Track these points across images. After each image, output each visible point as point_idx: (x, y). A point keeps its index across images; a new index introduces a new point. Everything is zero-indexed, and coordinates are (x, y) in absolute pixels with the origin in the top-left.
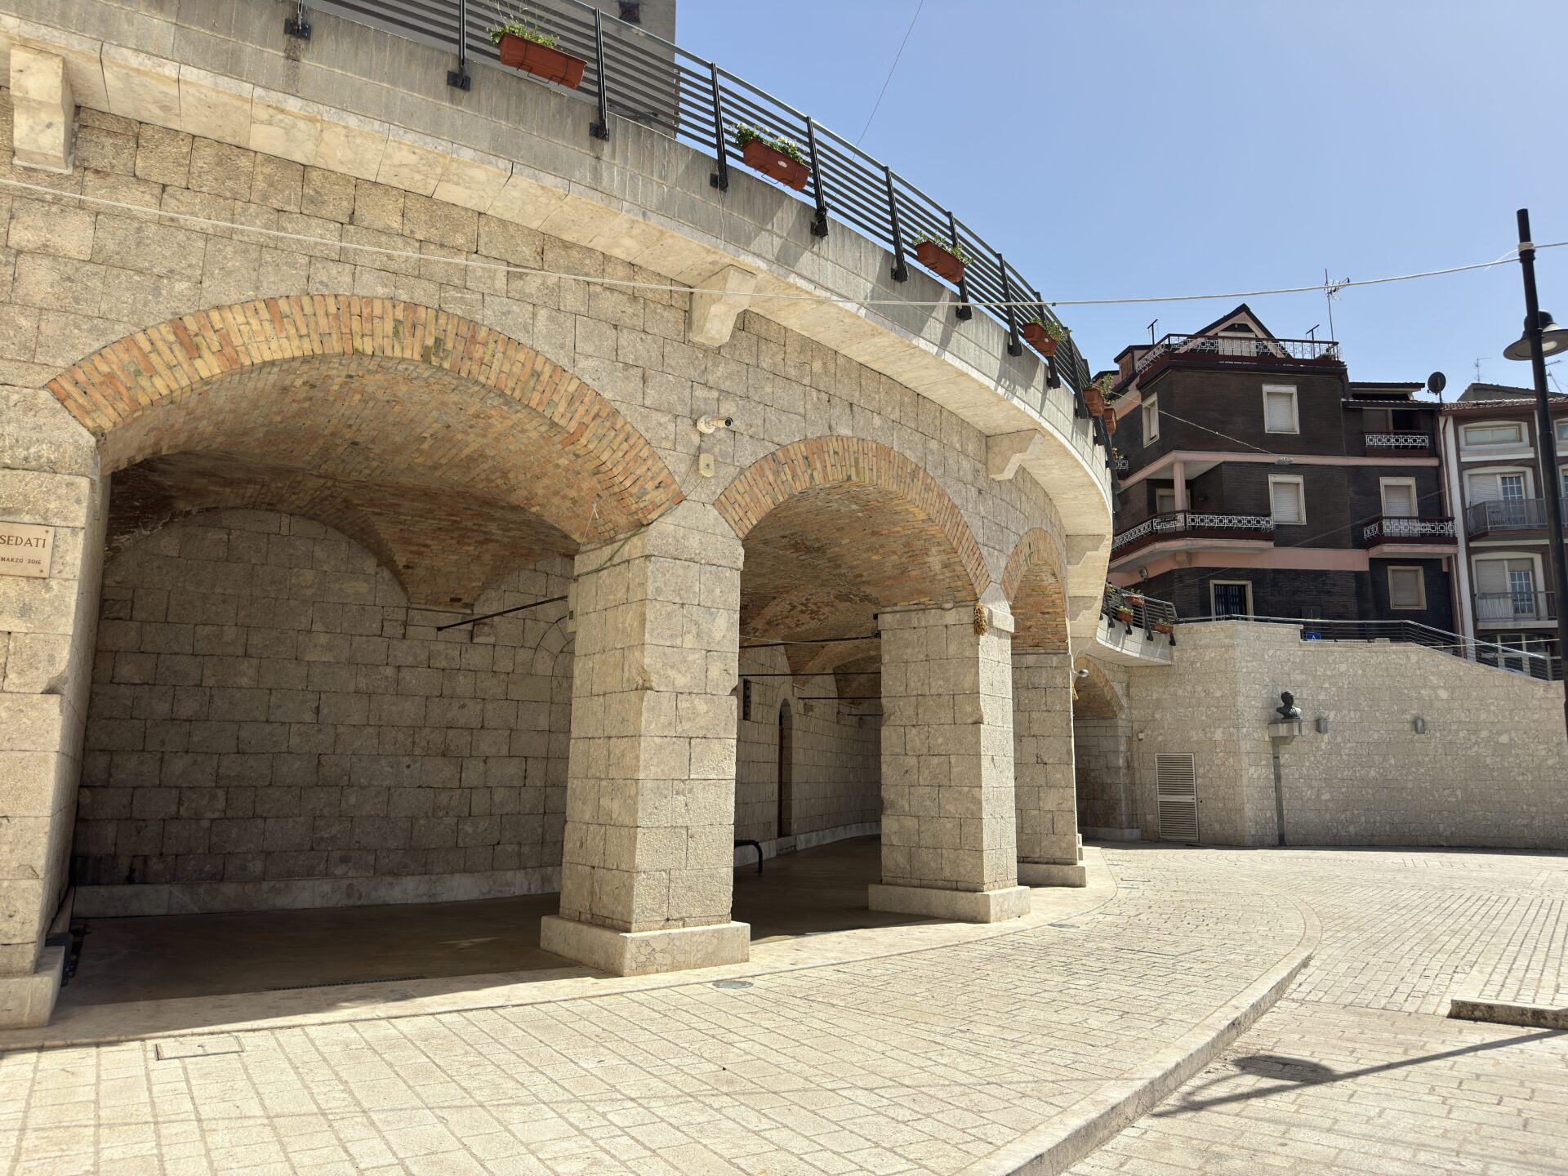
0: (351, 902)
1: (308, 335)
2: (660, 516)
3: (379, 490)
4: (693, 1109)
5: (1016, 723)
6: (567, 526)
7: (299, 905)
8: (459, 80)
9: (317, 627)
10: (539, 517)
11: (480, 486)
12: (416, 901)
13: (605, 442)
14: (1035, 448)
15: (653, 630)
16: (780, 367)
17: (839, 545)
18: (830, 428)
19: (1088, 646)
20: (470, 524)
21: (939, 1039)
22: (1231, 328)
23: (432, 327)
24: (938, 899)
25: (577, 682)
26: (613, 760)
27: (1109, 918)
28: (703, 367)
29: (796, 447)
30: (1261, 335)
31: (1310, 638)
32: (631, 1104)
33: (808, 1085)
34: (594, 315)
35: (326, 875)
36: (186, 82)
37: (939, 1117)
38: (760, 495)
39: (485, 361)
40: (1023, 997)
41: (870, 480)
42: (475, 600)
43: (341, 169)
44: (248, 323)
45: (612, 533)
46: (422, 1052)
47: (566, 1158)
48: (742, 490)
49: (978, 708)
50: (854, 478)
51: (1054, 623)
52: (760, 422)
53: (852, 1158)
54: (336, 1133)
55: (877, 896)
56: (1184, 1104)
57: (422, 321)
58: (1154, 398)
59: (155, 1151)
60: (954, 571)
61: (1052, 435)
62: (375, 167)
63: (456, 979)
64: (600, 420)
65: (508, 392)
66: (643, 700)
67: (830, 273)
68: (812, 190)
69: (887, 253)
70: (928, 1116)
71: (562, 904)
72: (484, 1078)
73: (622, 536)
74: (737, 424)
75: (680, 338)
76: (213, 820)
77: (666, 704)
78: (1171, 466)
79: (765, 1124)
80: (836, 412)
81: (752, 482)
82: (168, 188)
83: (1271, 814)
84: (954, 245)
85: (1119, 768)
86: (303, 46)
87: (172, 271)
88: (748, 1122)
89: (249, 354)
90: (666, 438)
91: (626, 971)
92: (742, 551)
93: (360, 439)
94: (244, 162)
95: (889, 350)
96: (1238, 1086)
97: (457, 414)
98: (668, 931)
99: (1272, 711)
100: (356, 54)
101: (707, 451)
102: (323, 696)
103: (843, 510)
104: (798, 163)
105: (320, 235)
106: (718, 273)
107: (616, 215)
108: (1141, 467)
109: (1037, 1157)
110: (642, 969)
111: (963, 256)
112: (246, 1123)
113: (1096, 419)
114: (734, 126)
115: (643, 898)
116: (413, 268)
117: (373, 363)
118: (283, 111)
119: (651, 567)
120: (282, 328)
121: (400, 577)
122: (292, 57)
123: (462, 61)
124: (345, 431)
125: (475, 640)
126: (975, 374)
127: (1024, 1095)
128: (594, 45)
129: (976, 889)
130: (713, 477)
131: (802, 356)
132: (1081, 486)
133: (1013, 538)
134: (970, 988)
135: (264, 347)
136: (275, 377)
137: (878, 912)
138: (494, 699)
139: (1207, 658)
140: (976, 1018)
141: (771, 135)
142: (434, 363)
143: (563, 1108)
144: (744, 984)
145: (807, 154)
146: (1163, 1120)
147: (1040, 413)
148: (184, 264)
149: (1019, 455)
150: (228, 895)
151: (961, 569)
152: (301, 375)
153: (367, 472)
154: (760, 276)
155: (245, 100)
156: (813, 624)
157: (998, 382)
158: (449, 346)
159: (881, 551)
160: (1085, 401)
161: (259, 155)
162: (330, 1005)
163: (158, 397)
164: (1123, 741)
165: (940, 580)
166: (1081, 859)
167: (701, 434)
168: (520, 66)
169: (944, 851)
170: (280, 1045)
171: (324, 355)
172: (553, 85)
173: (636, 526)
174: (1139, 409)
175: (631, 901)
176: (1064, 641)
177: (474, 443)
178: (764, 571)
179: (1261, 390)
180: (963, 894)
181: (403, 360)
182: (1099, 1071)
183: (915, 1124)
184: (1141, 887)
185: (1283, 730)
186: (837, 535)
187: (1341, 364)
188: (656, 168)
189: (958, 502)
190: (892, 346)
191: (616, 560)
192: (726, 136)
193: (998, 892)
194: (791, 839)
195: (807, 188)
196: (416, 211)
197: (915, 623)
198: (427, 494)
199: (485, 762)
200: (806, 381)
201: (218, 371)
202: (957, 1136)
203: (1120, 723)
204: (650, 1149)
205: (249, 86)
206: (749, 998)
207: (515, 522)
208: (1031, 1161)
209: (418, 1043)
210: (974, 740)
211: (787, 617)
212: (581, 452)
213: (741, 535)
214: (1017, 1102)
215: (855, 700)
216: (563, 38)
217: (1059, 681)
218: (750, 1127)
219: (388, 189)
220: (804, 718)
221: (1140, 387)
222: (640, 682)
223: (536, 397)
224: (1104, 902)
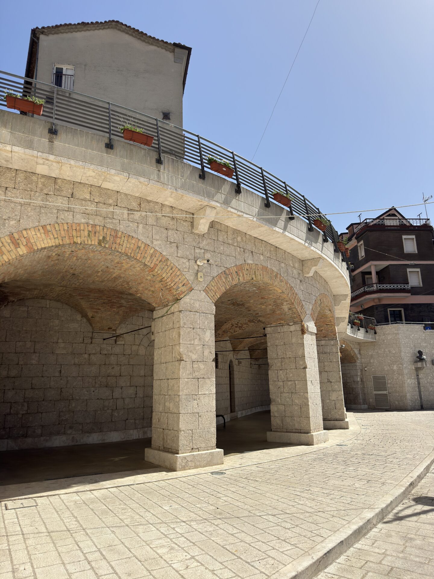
0: (73, 444)
1: (58, 238)
2: (184, 296)
3: (82, 290)
4: (208, 525)
5: (320, 367)
6: (151, 301)
7: (55, 445)
8: (109, 146)
9: (60, 341)
10: (140, 298)
11: (119, 288)
12: (98, 442)
13: (164, 270)
14: (320, 265)
15: (183, 338)
16: (226, 240)
17: (250, 303)
18: (245, 261)
19: (343, 336)
20: (115, 301)
21: (298, 493)
22: (389, 215)
23: (102, 233)
24: (294, 437)
25: (156, 358)
26: (170, 388)
27: (359, 442)
28: (198, 242)
29: (233, 268)
30: (400, 217)
31: (427, 329)
32: (184, 524)
33: (250, 514)
34: (159, 225)
35: (64, 433)
36: (14, 152)
37: (302, 526)
38: (220, 287)
39: (121, 244)
40: (329, 475)
41: (260, 279)
42: (117, 328)
43: (68, 179)
44: (36, 234)
45: (167, 303)
46: (104, 504)
47: (161, 547)
48: (213, 285)
49: (305, 363)
50: (254, 279)
51: (331, 328)
52: (219, 260)
53: (269, 544)
54: (74, 538)
55: (270, 436)
56: (395, 518)
57: (98, 231)
58: (362, 242)
59: (7, 548)
60: (293, 311)
61: (326, 259)
62: (80, 177)
63: (115, 474)
64: (162, 262)
65: (129, 254)
66: (180, 365)
67: (243, 206)
68: (235, 178)
69: (263, 198)
70: (297, 526)
71: (152, 444)
72: (127, 514)
73: (171, 304)
74: (211, 261)
75: (190, 232)
76: (23, 414)
77: (189, 366)
78: (370, 267)
79: (235, 531)
80: (247, 255)
81: (217, 282)
82: (8, 188)
83: (417, 397)
84: (287, 194)
85: (358, 382)
86: (55, 137)
87: (9, 217)
88: (228, 530)
89: (36, 245)
90: (186, 268)
91: (178, 469)
92: (214, 307)
93: (76, 273)
94: (34, 178)
95: (265, 232)
96: (415, 509)
97: (111, 262)
98: (193, 453)
99: (415, 358)
100: (73, 139)
101: (201, 272)
102: (62, 366)
103: (251, 290)
104: (230, 169)
105: (61, 202)
106: (203, 208)
107: (166, 190)
108: (359, 268)
109: (341, 542)
110: (184, 468)
111: (290, 197)
112: (40, 535)
113: (342, 253)
114: (207, 156)
115: (183, 441)
116: (95, 212)
117: (81, 246)
118: (48, 160)
119: (181, 315)
120: (48, 236)
121: (90, 321)
122: (51, 141)
123: (110, 140)
124: (70, 270)
125: (117, 343)
126: (297, 239)
127: (333, 516)
128: (156, 131)
129: (308, 432)
130: (203, 281)
131: (233, 236)
132: (338, 277)
133: (314, 298)
134: (309, 472)
135: (42, 242)
136: (46, 253)
137: (271, 442)
138: (124, 365)
139: (389, 339)
140: (311, 485)
141: (220, 159)
142: (103, 245)
143: (158, 526)
144: (222, 473)
145: (233, 165)
146: (387, 525)
147: (322, 252)
148: (13, 215)
149: (314, 267)
150: (29, 443)
151: (296, 310)
152: (55, 252)
153: (78, 284)
154: (218, 209)
155: (35, 157)
156: (240, 331)
157: (305, 241)
158: (108, 239)
159: (265, 304)
160: (338, 246)
161: (39, 175)
162: (68, 486)
163: (4, 262)
164: (359, 371)
165: (288, 315)
166: (346, 418)
167: (198, 266)
168: (131, 140)
169: (295, 418)
170: (51, 503)
171: (63, 244)
172: (142, 146)
173: (176, 300)
174: (356, 247)
175: (179, 442)
176: (335, 335)
177: (116, 272)
178: (222, 313)
179: (402, 237)
180: (303, 434)
181: (91, 245)
182: (362, 505)
183: (293, 530)
184: (370, 428)
185: (419, 365)
186: (249, 299)
187: (431, 227)
188: (180, 173)
189: (293, 285)
190: (266, 230)
191: (169, 313)
192: (204, 160)
193: (316, 433)
194: (235, 413)
195: (233, 177)
196: (95, 192)
197: (279, 331)
198: (100, 291)
199: (121, 389)
200: (235, 244)
201: (26, 252)
202: (309, 534)
203: (358, 364)
204: (192, 542)
205: (36, 152)
206: (225, 479)
207: (131, 299)
208: (339, 544)
209: (102, 500)
210: (304, 375)
211: (230, 329)
212: (156, 274)
213: (214, 302)
214: (331, 519)
215: (257, 359)
216: (145, 129)
217: (334, 350)
218: (230, 532)
219: (85, 184)
220: (238, 366)
221: (356, 238)
222: (179, 358)
223: (139, 255)
224: (357, 435)
